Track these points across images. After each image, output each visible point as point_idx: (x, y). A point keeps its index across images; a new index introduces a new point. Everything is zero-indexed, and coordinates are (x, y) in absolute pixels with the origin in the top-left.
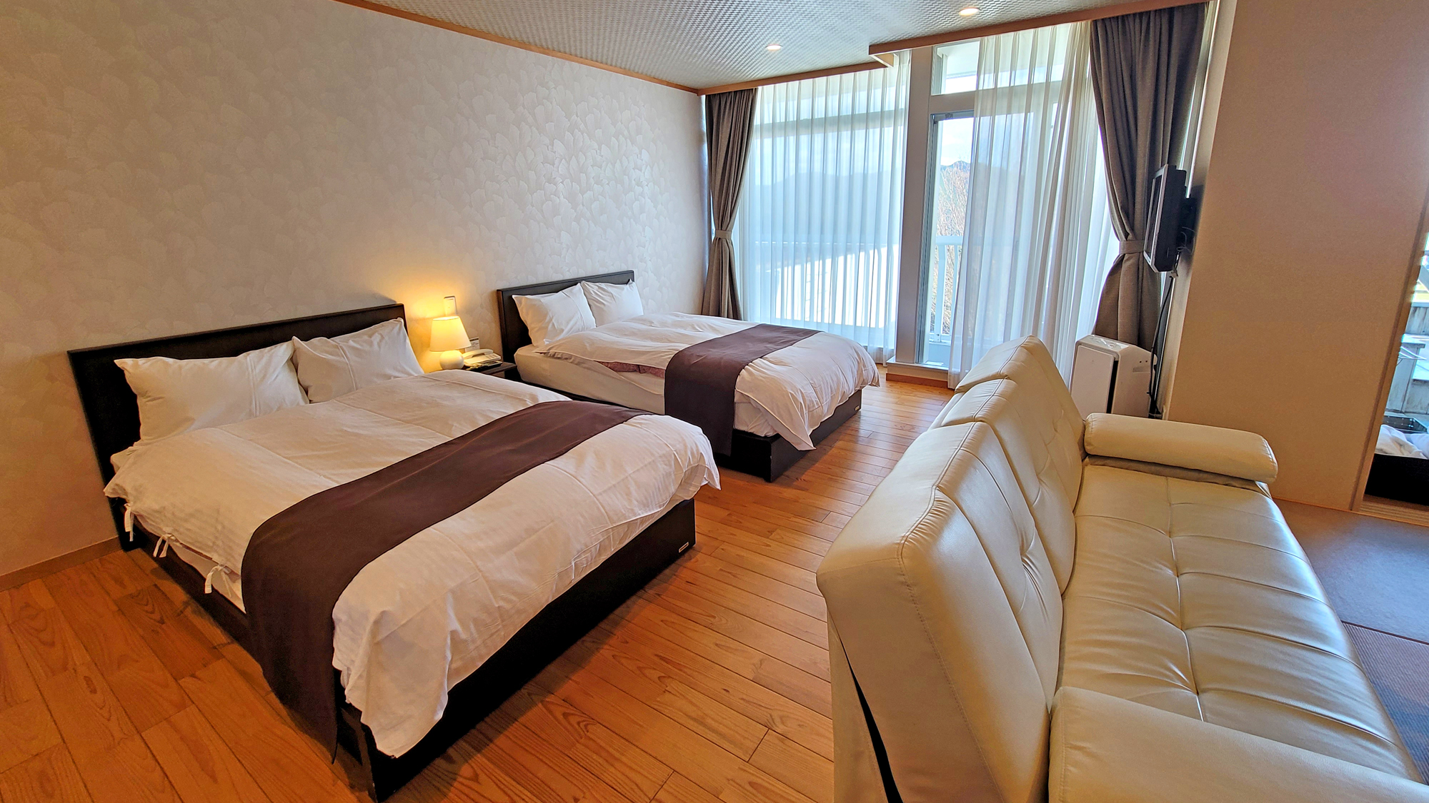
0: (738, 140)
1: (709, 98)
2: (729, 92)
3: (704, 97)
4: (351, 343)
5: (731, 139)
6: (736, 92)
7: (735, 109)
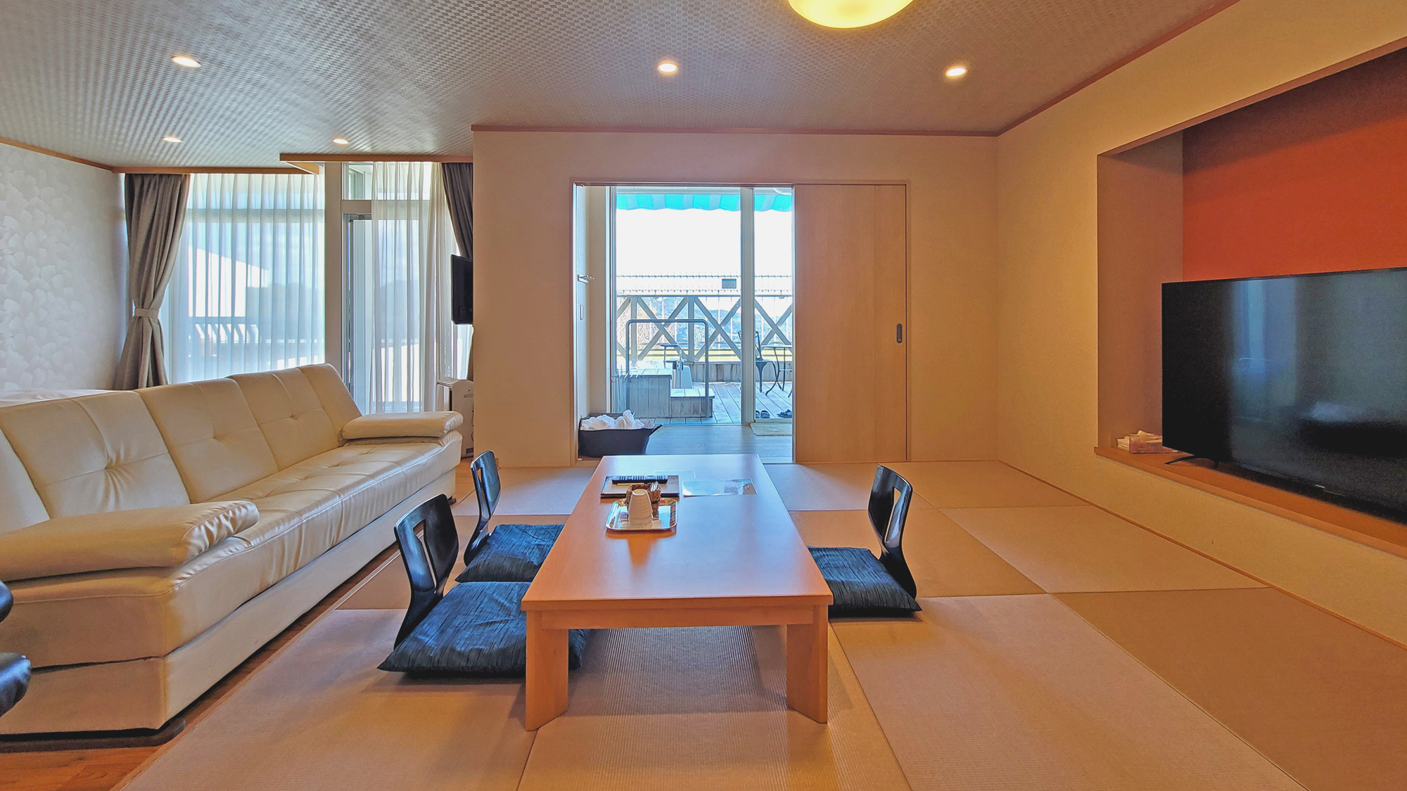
0: (163, 221)
1: (130, 179)
2: (154, 175)
3: (123, 176)
5: (155, 219)
6: (161, 176)
7: (160, 190)
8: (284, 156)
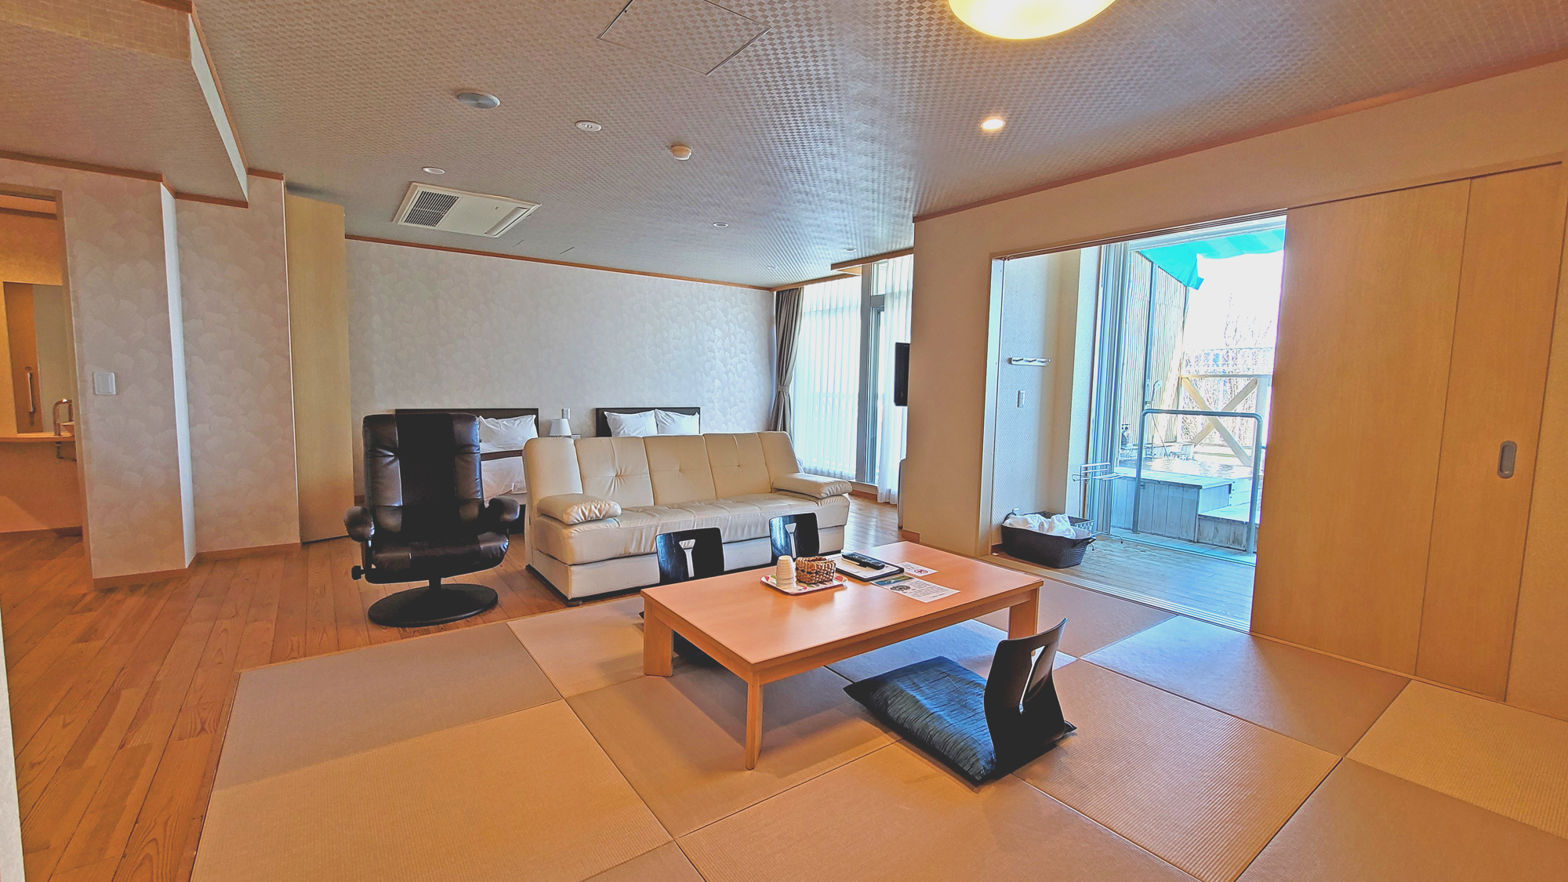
1: (778, 293)
2: (788, 290)
3: (775, 293)
4: (505, 422)
6: (791, 290)
8: (834, 266)
